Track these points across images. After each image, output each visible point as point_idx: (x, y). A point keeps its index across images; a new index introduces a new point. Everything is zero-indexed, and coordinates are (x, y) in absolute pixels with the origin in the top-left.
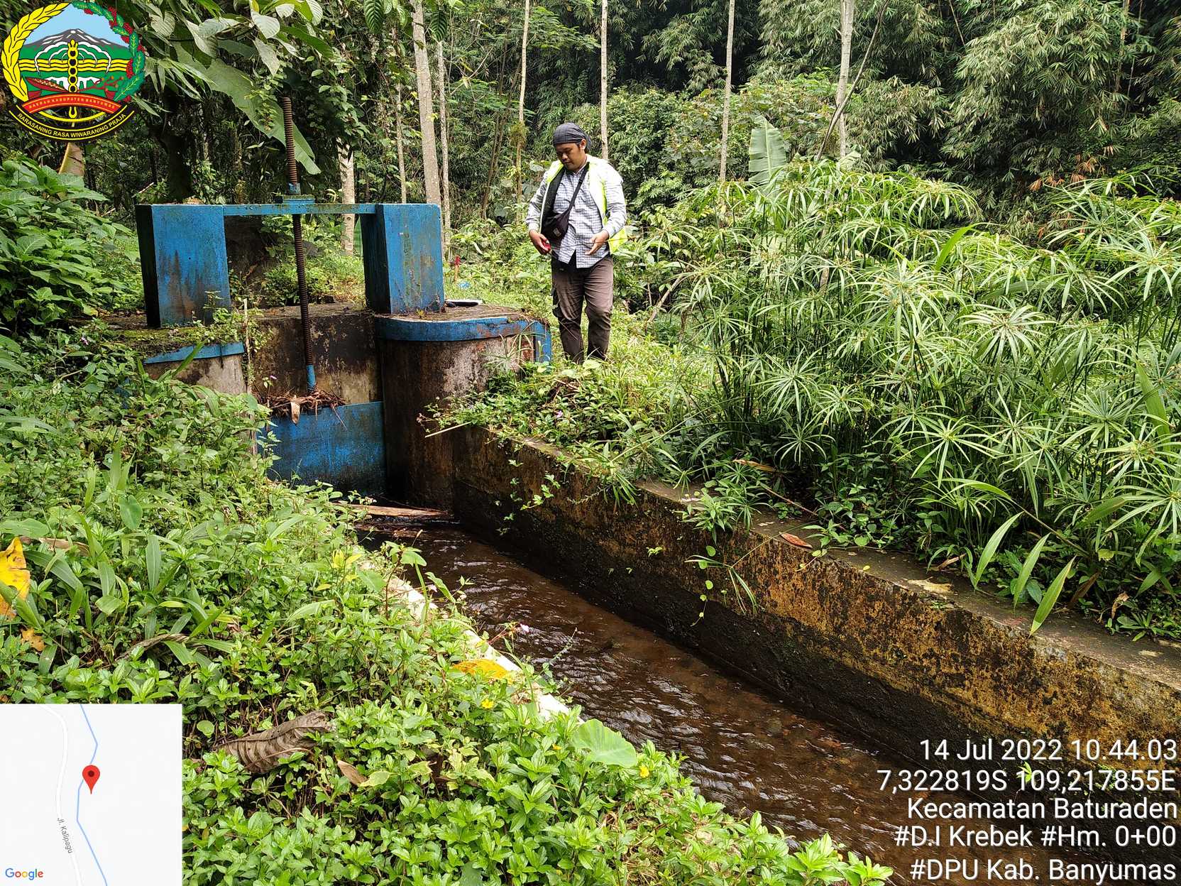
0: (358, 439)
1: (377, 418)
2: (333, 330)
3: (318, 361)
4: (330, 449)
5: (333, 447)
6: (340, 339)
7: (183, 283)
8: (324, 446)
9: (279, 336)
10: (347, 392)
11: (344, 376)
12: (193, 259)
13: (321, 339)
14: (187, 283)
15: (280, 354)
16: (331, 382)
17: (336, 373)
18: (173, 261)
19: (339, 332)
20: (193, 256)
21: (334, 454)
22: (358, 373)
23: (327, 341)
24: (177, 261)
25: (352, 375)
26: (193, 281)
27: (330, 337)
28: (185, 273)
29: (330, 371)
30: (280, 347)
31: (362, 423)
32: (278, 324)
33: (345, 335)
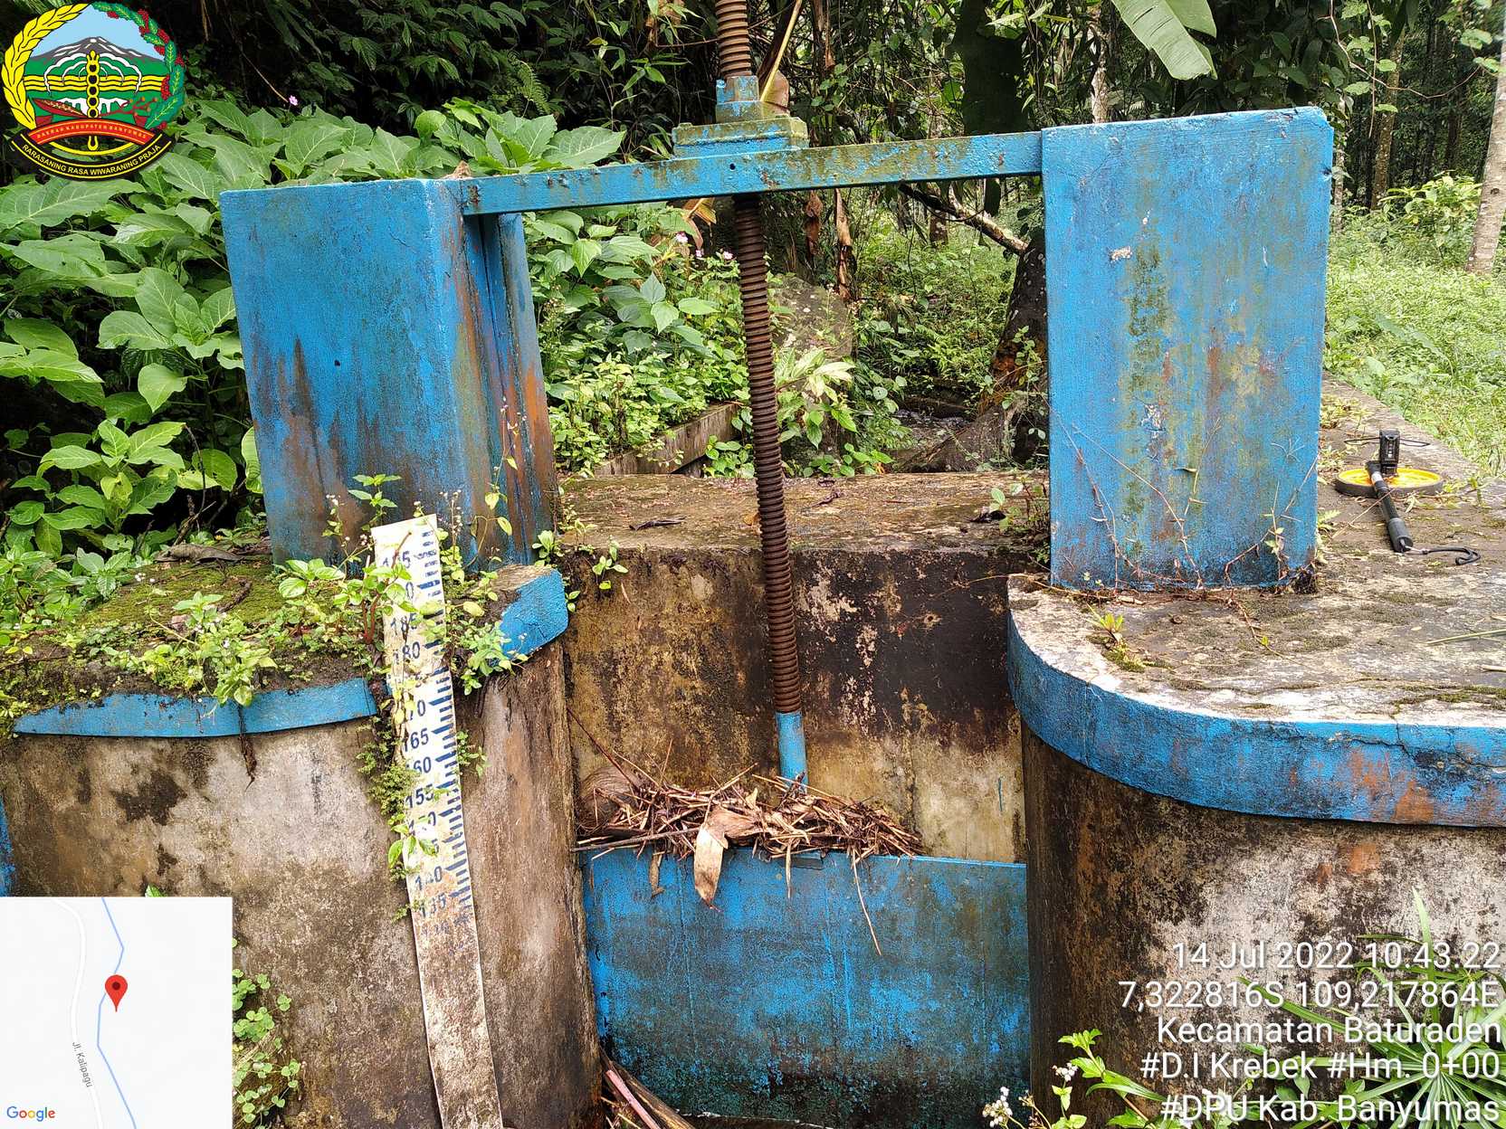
0: (946, 969)
1: (1019, 917)
2: (889, 597)
3: (837, 692)
4: (850, 982)
5: (861, 978)
6: (916, 632)
7: (323, 438)
8: (829, 969)
9: (712, 602)
10: (935, 807)
11: (926, 750)
12: (345, 366)
13: (848, 628)
14: (335, 442)
15: (718, 657)
16: (880, 765)
17: (897, 736)
18: (290, 370)
19: (910, 608)
20: (346, 357)
21: (862, 998)
22: (975, 748)
23: (869, 633)
24: (301, 368)
25: (955, 752)
26: (351, 435)
27: (880, 618)
28: (327, 410)
29: (877, 727)
30: (717, 636)
31: (964, 924)
32: (709, 565)
33: (931, 620)
